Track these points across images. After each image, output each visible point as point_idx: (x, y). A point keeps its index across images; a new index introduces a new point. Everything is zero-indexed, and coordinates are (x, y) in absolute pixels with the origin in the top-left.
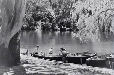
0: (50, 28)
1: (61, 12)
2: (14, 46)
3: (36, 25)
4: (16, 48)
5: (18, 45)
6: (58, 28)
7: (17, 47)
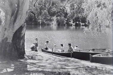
0: (65, 23)
1: (76, 7)
2: (17, 40)
3: (51, 20)
4: (20, 43)
5: (22, 40)
6: (73, 24)
7: (22, 41)
